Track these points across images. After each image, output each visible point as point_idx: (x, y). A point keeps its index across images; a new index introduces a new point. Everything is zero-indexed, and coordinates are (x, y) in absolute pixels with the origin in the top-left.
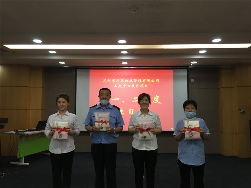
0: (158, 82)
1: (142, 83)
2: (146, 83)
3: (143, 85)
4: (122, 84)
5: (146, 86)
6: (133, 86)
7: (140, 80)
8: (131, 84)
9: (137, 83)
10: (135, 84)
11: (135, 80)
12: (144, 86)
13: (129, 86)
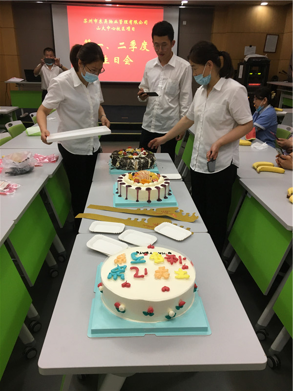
0: (147, 24)
1: (129, 25)
2: (133, 25)
3: (129, 27)
4: (106, 26)
5: (133, 29)
6: (118, 29)
7: (126, 22)
8: (116, 26)
9: (123, 25)
10: (121, 27)
11: (121, 21)
12: (131, 29)
13: (114, 29)
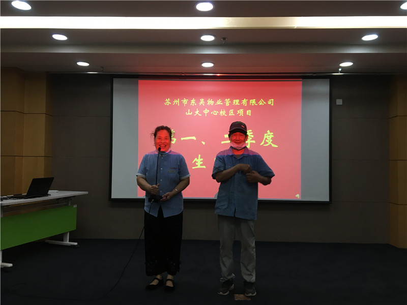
0: (272, 105)
1: (241, 106)
3: (242, 111)
4: (201, 109)
6: (223, 113)
7: (236, 102)
10: (227, 109)
11: (228, 102)
12: (245, 112)
13: (215, 113)
